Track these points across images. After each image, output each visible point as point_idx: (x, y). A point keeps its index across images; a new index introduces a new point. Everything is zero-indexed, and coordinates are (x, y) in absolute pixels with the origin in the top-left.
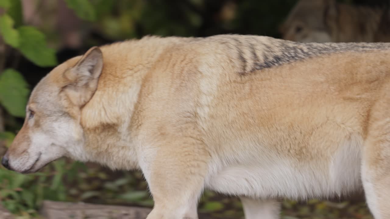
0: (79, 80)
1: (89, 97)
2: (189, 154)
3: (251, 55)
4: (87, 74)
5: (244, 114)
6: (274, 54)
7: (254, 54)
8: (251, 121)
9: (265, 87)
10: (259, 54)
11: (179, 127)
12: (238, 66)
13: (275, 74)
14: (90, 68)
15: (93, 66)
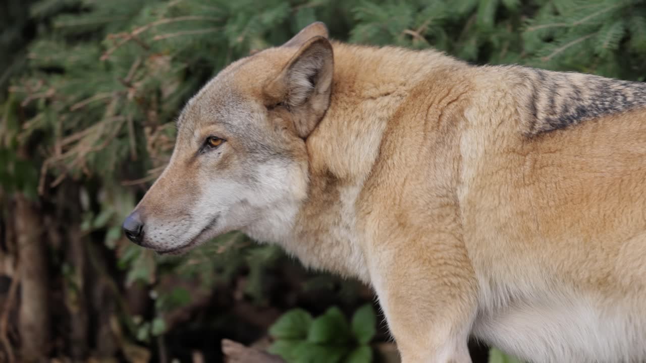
0: (293, 94)
1: (312, 124)
2: (445, 263)
3: (547, 103)
4: (305, 83)
5: (522, 214)
6: (580, 104)
7: (552, 101)
8: (533, 226)
9: (552, 165)
10: (559, 101)
11: (429, 213)
12: (524, 122)
13: (570, 141)
14: (311, 73)
15: (316, 70)
